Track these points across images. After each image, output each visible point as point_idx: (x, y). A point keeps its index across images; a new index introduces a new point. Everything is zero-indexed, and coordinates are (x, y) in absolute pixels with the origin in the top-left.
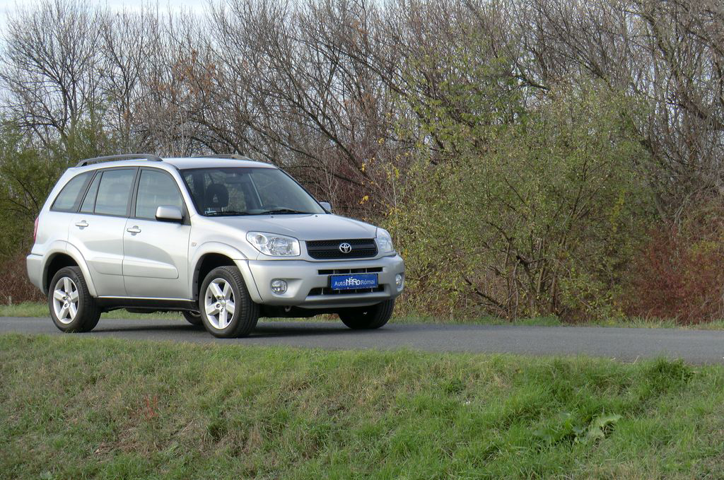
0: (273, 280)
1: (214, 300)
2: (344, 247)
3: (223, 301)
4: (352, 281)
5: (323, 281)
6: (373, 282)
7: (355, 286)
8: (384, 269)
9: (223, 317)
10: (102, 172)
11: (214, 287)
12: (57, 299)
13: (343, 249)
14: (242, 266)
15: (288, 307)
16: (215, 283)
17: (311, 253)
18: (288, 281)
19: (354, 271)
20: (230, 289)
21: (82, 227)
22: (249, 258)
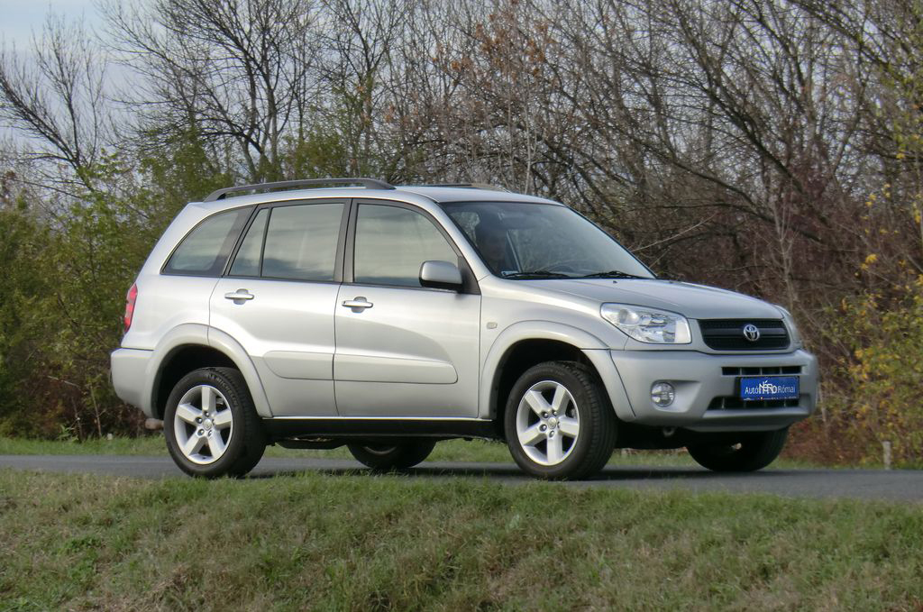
0: (655, 383)
1: (533, 418)
2: (750, 331)
3: (553, 420)
4: (766, 388)
5: (726, 386)
6: (792, 390)
7: (770, 395)
8: (803, 368)
9: (553, 446)
10: (271, 207)
11: (533, 398)
12: (182, 419)
13: (748, 334)
14: (599, 359)
15: (669, 429)
16: (536, 390)
17: (708, 340)
18: (675, 384)
19: (767, 370)
20: (566, 396)
21: (237, 301)
22: (611, 346)
